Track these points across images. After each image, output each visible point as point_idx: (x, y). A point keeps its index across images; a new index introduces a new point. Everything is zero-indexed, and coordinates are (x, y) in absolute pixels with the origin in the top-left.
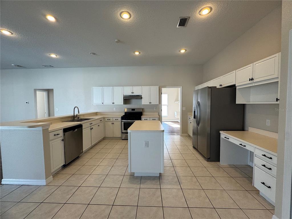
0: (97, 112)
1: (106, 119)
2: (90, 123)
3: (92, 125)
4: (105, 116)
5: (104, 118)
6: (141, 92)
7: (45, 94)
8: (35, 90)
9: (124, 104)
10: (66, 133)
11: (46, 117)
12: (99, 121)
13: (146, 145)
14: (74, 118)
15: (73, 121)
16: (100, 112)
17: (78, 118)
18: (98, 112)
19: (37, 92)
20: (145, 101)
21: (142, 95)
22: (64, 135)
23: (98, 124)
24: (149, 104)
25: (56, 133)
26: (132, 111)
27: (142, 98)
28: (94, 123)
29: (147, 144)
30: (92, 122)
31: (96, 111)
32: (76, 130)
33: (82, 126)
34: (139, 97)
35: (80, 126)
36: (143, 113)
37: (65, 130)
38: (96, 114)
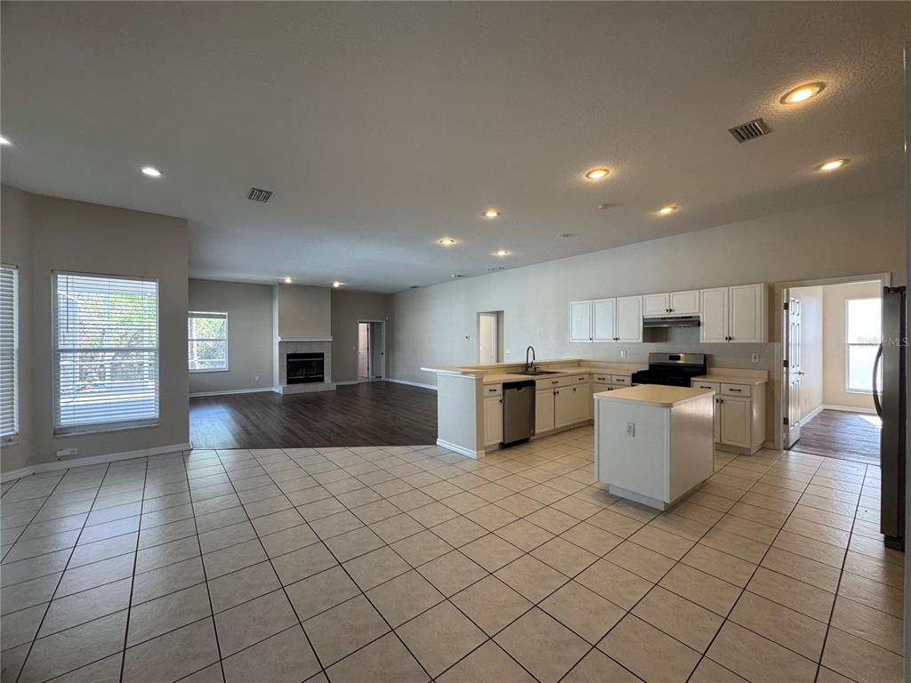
0: (581, 361)
1: (596, 377)
2: (554, 380)
3: (558, 385)
4: (593, 370)
5: (591, 374)
6: (697, 307)
7: (493, 319)
8: (478, 315)
9: (644, 341)
10: (507, 391)
11: (493, 362)
12: (576, 379)
13: (629, 431)
14: (526, 368)
15: (525, 373)
16: (589, 359)
17: (535, 368)
18: (584, 361)
19: (481, 317)
20: (710, 335)
21: (699, 317)
22: (504, 393)
23: (574, 387)
24: (724, 341)
25: (493, 387)
26: (671, 362)
27: (699, 324)
28: (561, 382)
29: (632, 430)
30: (557, 380)
31: (580, 358)
32: (523, 389)
33: (535, 385)
34: (693, 322)
35: (531, 384)
36: (708, 369)
37: (506, 386)
38: (579, 363)
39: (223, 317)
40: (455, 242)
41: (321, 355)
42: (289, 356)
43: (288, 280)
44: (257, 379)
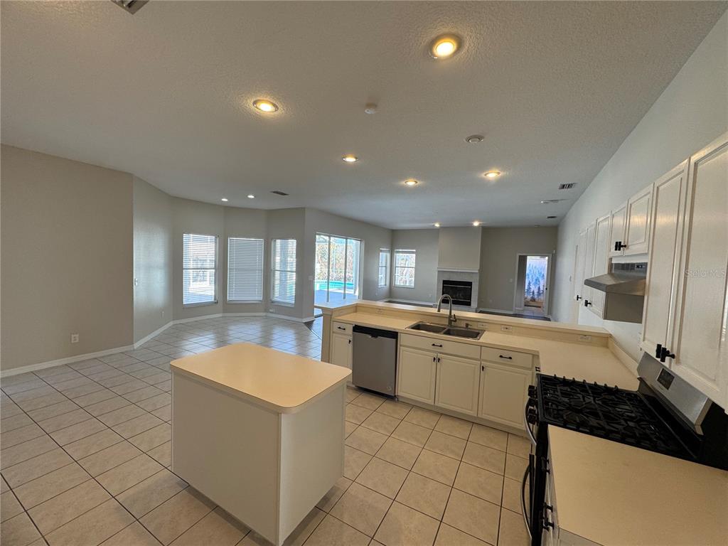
14: (450, 322)
26: (658, 387)
33: (397, 338)
35: (393, 335)
39: (413, 253)
40: (419, 183)
41: (470, 284)
42: (445, 282)
43: (437, 225)
44: (430, 295)
